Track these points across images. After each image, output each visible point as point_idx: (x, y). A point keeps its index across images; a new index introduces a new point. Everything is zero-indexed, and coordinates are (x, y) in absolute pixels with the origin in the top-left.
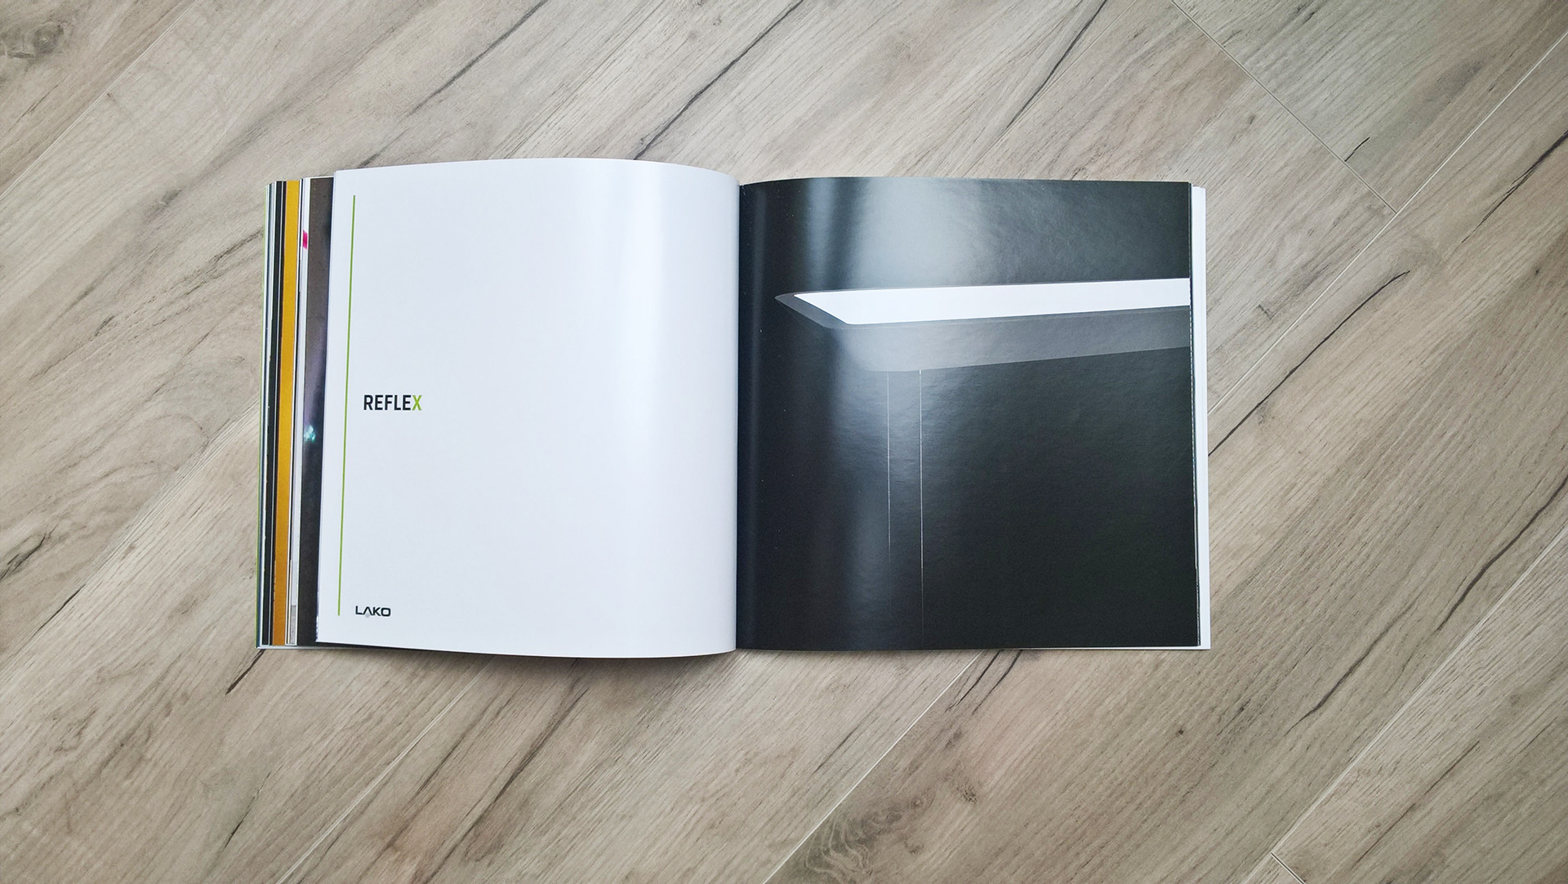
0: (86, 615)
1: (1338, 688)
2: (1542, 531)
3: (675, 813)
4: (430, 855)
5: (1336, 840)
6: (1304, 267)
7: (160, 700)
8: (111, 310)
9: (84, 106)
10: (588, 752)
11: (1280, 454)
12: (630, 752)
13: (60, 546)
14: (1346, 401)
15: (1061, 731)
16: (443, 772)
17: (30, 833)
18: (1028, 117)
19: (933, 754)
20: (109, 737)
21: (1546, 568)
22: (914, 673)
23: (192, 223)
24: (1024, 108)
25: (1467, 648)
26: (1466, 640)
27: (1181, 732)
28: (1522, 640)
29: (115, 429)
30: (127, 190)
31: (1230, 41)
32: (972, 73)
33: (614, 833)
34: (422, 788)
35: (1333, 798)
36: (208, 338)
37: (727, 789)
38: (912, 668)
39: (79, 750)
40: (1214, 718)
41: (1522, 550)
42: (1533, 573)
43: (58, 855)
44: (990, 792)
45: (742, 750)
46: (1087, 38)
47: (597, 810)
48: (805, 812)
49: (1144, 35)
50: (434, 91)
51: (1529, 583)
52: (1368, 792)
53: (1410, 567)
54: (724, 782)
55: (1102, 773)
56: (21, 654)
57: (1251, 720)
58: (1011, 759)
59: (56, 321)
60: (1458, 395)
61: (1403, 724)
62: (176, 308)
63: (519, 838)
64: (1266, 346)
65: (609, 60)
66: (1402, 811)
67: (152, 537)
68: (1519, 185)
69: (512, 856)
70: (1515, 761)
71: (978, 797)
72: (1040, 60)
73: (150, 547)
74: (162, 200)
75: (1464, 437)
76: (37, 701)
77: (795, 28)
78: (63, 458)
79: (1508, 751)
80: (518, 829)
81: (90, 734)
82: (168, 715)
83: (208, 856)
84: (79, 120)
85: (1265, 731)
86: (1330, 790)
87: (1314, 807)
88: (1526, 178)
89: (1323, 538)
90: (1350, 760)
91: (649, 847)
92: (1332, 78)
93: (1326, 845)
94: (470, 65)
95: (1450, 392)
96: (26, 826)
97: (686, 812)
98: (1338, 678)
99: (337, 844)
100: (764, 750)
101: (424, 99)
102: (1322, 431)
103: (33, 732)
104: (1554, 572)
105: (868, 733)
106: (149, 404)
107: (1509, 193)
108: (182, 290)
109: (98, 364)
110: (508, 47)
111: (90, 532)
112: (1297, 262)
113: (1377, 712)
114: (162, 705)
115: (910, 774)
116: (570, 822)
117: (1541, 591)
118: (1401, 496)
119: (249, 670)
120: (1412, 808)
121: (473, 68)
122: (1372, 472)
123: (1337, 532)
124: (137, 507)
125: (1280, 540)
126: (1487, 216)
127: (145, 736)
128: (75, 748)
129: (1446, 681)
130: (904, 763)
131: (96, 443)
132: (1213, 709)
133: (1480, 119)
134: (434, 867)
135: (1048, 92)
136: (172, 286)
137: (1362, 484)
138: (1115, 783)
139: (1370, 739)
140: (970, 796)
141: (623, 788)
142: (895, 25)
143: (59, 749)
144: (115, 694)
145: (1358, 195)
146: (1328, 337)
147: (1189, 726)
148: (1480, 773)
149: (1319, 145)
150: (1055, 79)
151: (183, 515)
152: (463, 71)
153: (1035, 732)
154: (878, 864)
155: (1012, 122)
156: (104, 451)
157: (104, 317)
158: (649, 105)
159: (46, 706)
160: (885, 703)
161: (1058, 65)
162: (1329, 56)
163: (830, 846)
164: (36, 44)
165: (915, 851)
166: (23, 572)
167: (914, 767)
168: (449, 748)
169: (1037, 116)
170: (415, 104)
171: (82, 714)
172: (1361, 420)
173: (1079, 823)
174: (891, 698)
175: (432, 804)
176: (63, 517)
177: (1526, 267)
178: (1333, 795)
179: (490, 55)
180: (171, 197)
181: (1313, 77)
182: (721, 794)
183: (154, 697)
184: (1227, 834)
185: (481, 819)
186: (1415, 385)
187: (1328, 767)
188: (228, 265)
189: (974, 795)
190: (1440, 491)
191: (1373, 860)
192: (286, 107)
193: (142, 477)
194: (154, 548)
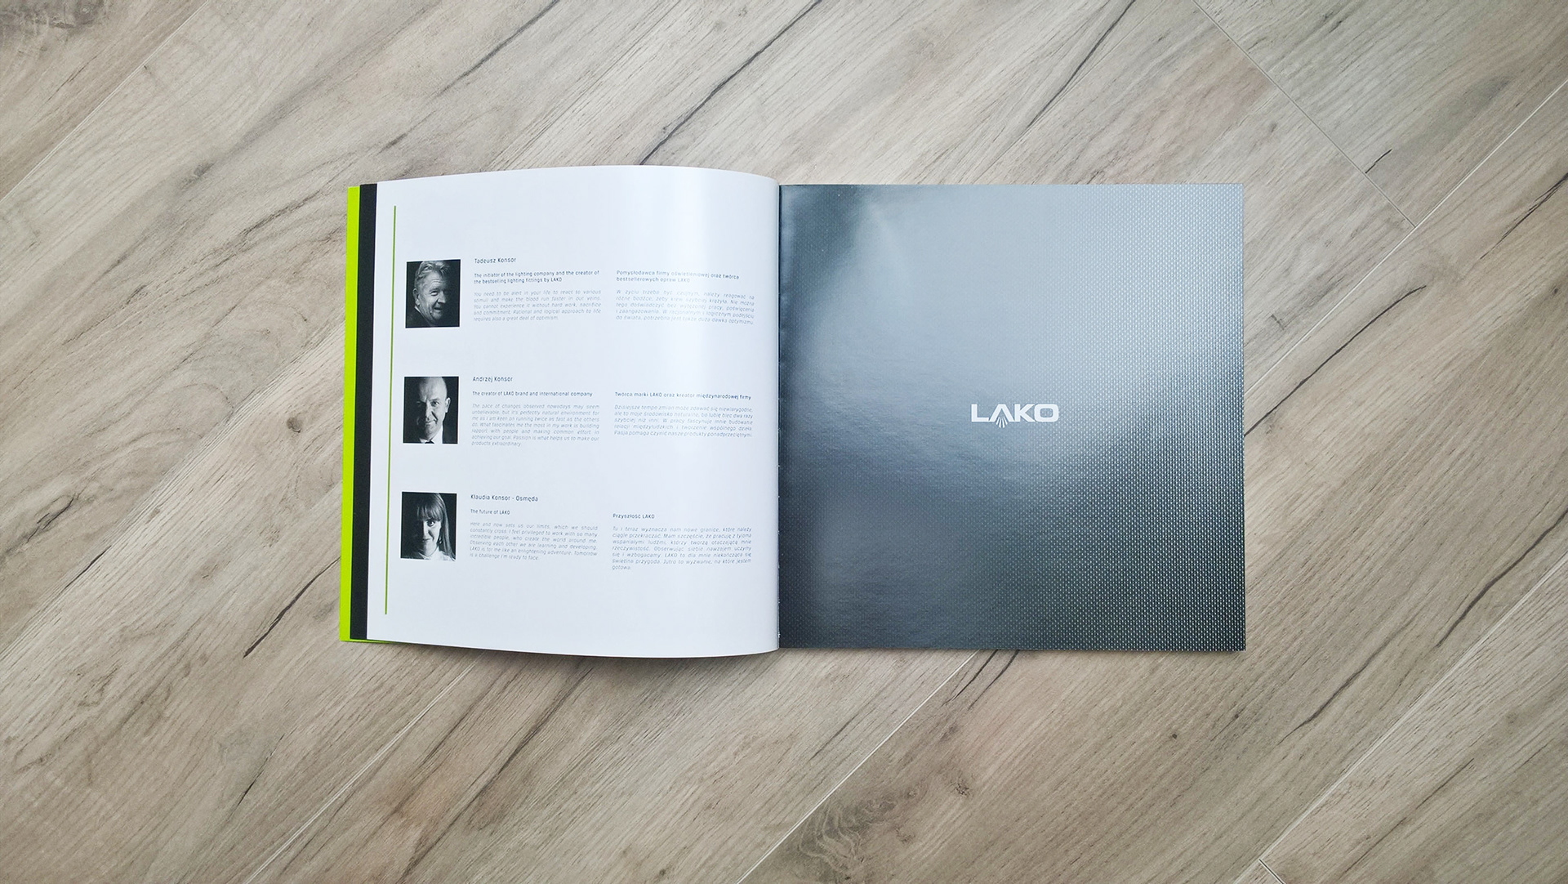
0: (111, 575)
1: (1334, 700)
2: (1546, 553)
3: (673, 792)
4: (435, 822)
5: (1325, 849)
6: (1319, 278)
7: (179, 660)
8: (144, 279)
9: (122, 77)
10: (592, 728)
11: (1288, 463)
12: (632, 730)
13: (87, 508)
14: (1356, 413)
15: (1055, 729)
16: (448, 743)
17: (52, 782)
18: (1048, 119)
19: (927, 748)
20: (131, 694)
21: (1550, 589)
22: (912, 667)
23: (223, 196)
24: (1045, 108)
25: (1467, 666)
26: (1464, 660)
27: (1175, 736)
28: (1521, 660)
29: (144, 395)
30: (160, 162)
31: (1255, 47)
32: (995, 72)
33: (614, 808)
34: (431, 755)
35: (1324, 808)
36: (235, 311)
37: (725, 771)
38: (911, 661)
39: (101, 706)
40: (1208, 725)
41: (1526, 571)
42: (1537, 594)
43: (79, 805)
44: (984, 785)
45: (741, 733)
46: (1110, 40)
47: (598, 785)
48: (800, 797)
49: (1169, 38)
50: (461, 74)
51: (1531, 604)
52: (1360, 804)
53: (1412, 583)
54: (723, 765)
55: (1094, 773)
56: (48, 611)
57: (1245, 727)
58: (1005, 755)
59: (89, 289)
60: (1468, 413)
61: (1396, 739)
62: (205, 279)
63: (521, 810)
64: (1278, 355)
65: (634, 48)
66: (1393, 823)
67: (178, 500)
68: (1542, 203)
69: (514, 825)
70: (1509, 780)
71: (971, 790)
72: (1062, 62)
73: (174, 512)
74: (195, 173)
75: (1472, 455)
76: (63, 655)
77: (821, 21)
78: (93, 422)
79: (1502, 770)
80: (520, 800)
81: (111, 691)
82: (186, 676)
83: (222, 813)
84: (116, 91)
85: (1260, 738)
86: (1321, 801)
87: (1304, 816)
88: (1548, 197)
89: (1326, 550)
90: (1343, 772)
91: (648, 824)
92: (1357, 88)
93: (1314, 854)
94: (498, 49)
95: (1462, 408)
96: (50, 776)
97: (684, 791)
98: (1335, 689)
99: (346, 806)
100: (762, 735)
101: (451, 82)
102: (1329, 444)
103: (58, 687)
104: (1558, 594)
105: (865, 723)
106: (176, 373)
107: (1531, 211)
108: (212, 262)
109: (128, 333)
110: (536, 32)
111: (118, 494)
112: (1312, 274)
113: (1372, 724)
114: (181, 666)
115: (905, 765)
116: (570, 797)
117: (1543, 613)
118: (1406, 511)
119: (266, 635)
120: (1402, 822)
121: (501, 52)
122: (1378, 486)
123: (1340, 544)
124: (164, 472)
125: (1283, 550)
126: (1508, 233)
127: (164, 695)
128: (97, 704)
129: (1443, 697)
130: (899, 754)
131: (125, 408)
132: (1208, 715)
133: (1505, 135)
134: (438, 833)
135: (1069, 95)
136: (202, 257)
137: (1367, 499)
138: (1107, 784)
139: (1364, 751)
140: (963, 789)
141: (623, 767)
142: (919, 21)
143: (82, 704)
144: (138, 652)
145: (1377, 208)
146: (1341, 349)
147: (1182, 731)
148: (1473, 790)
149: (1340, 156)
150: (1077, 80)
151: (207, 482)
152: (491, 55)
153: (1029, 730)
154: (869, 852)
155: (1032, 123)
156: (133, 416)
157: (137, 286)
158: (673, 94)
159: (71, 661)
160: (883, 694)
161: (1080, 66)
162: (1355, 66)
163: (823, 831)
164: (76, 15)
165: (906, 840)
166: (51, 531)
167: (909, 758)
168: (457, 719)
169: (1058, 116)
170: (443, 85)
171: (106, 671)
172: (1369, 434)
173: (1070, 820)
174: (889, 689)
175: (439, 772)
176: (93, 479)
177: (1544, 287)
178: (1324, 805)
179: (518, 39)
180: (203, 170)
181: (1338, 86)
182: (717, 777)
183: (175, 657)
184: (1217, 839)
185: (485, 787)
186: (1425, 401)
187: (1321, 777)
188: (256, 239)
189: (966, 789)
190: (1445, 508)
191: (1361, 871)
192: (317, 85)
193: (168, 443)
194: (177, 513)
